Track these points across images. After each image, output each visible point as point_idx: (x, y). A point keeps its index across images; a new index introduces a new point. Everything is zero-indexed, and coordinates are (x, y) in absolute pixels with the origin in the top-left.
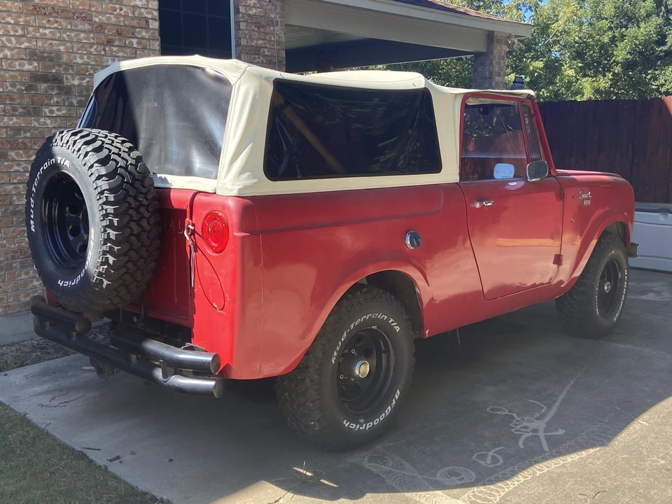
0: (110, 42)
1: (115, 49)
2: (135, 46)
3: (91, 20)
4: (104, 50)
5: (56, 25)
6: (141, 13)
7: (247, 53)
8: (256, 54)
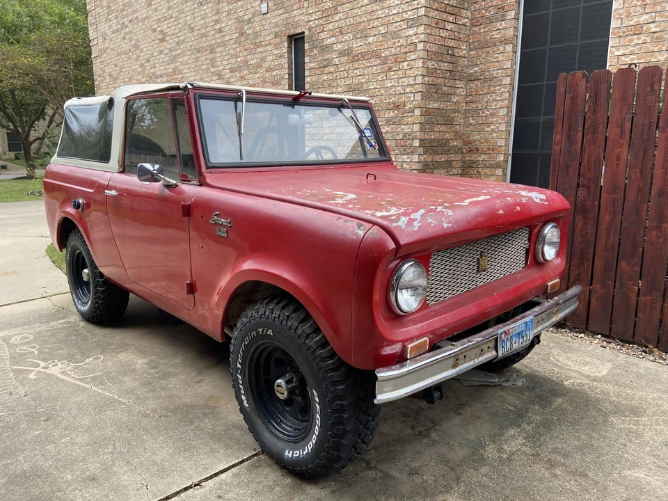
0: (390, 69)
1: (392, 73)
2: (406, 68)
3: (380, 56)
4: (386, 76)
5: (362, 66)
6: (412, 40)
7: (620, 37)
8: (634, 34)
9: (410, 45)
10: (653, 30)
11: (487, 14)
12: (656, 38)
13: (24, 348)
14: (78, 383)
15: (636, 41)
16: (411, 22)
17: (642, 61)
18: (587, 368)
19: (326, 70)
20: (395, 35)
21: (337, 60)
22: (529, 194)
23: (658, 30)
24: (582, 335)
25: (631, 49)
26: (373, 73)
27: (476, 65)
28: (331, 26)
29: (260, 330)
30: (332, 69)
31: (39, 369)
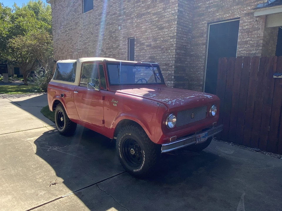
7: (240, 45)
8: (245, 44)
9: (171, 45)
10: (251, 43)
11: (197, 35)
12: (252, 46)
13: (43, 142)
14: (64, 152)
15: (246, 46)
16: (171, 37)
17: (247, 53)
18: (226, 152)
19: (142, 51)
20: (166, 41)
21: (146, 48)
22: (207, 96)
23: (252, 43)
24: (227, 142)
25: (244, 49)
26: (158, 53)
27: (194, 52)
28: (144, 37)
29: (127, 134)
30: (144, 51)
31: (50, 148)
